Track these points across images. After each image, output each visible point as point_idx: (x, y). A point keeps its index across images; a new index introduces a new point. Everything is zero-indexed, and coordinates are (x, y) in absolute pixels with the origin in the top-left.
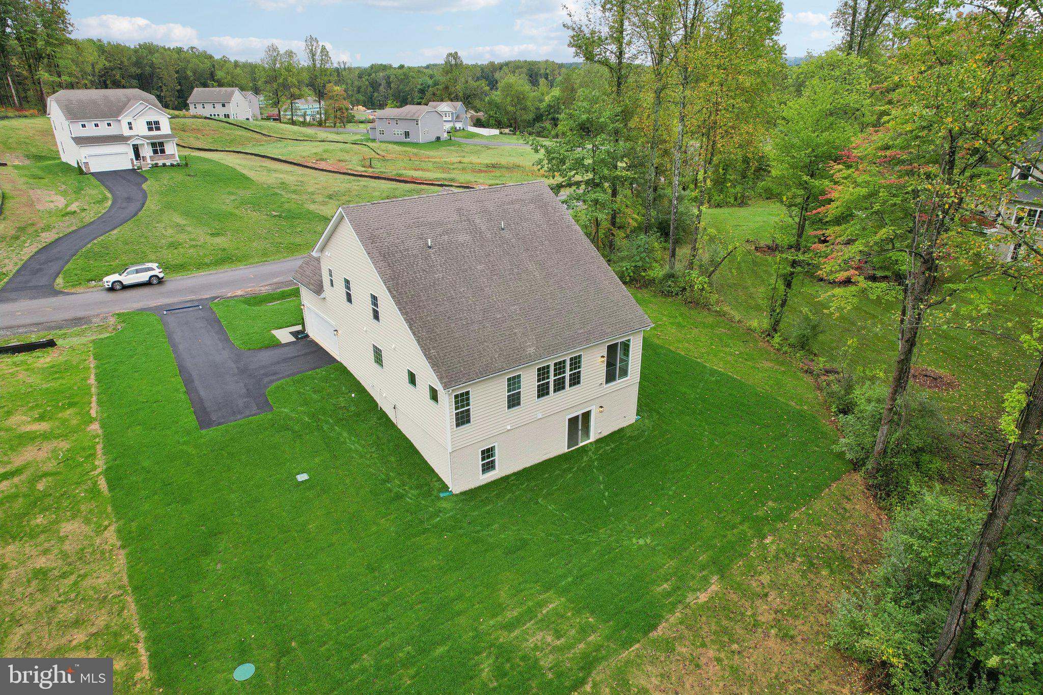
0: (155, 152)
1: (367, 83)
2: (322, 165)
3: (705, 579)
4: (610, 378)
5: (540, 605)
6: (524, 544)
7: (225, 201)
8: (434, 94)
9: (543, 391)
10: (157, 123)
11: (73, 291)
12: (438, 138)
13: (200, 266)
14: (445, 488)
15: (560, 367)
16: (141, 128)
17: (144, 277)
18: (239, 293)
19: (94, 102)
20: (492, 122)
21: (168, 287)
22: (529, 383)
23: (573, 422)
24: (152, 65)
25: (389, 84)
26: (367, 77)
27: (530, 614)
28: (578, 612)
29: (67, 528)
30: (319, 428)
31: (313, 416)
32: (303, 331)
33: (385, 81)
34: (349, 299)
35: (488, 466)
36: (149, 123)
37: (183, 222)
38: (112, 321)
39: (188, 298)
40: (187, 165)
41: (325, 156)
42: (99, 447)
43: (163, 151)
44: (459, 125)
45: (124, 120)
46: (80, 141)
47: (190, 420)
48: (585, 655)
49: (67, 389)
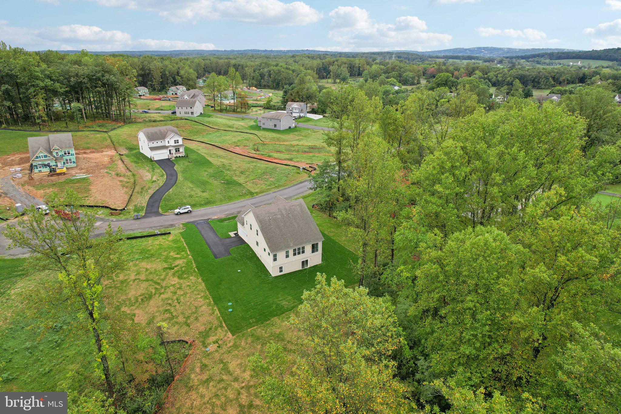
0: (176, 151)
1: (258, 74)
2: (237, 150)
4: (313, 252)
5: (287, 298)
6: (286, 287)
7: (204, 174)
8: (291, 94)
9: (295, 254)
10: (178, 140)
11: (166, 214)
12: (290, 128)
13: (201, 205)
14: (271, 275)
15: (299, 249)
16: (172, 143)
17: (186, 211)
18: (216, 217)
19: (156, 133)
20: (320, 111)
21: (193, 214)
22: (291, 252)
23: (303, 262)
24: (150, 70)
25: (270, 75)
26: (258, 71)
27: (284, 299)
29: (191, 278)
30: (243, 260)
31: (241, 257)
32: (237, 233)
33: (267, 74)
34: (251, 229)
35: (281, 271)
36: (175, 141)
37: (192, 186)
38: (181, 226)
39: (201, 219)
40: (187, 156)
41: (238, 144)
42: (193, 261)
43: (179, 151)
44: (302, 115)
45: (167, 140)
46: (152, 149)
47: (212, 256)
48: (293, 306)
49: (180, 247)
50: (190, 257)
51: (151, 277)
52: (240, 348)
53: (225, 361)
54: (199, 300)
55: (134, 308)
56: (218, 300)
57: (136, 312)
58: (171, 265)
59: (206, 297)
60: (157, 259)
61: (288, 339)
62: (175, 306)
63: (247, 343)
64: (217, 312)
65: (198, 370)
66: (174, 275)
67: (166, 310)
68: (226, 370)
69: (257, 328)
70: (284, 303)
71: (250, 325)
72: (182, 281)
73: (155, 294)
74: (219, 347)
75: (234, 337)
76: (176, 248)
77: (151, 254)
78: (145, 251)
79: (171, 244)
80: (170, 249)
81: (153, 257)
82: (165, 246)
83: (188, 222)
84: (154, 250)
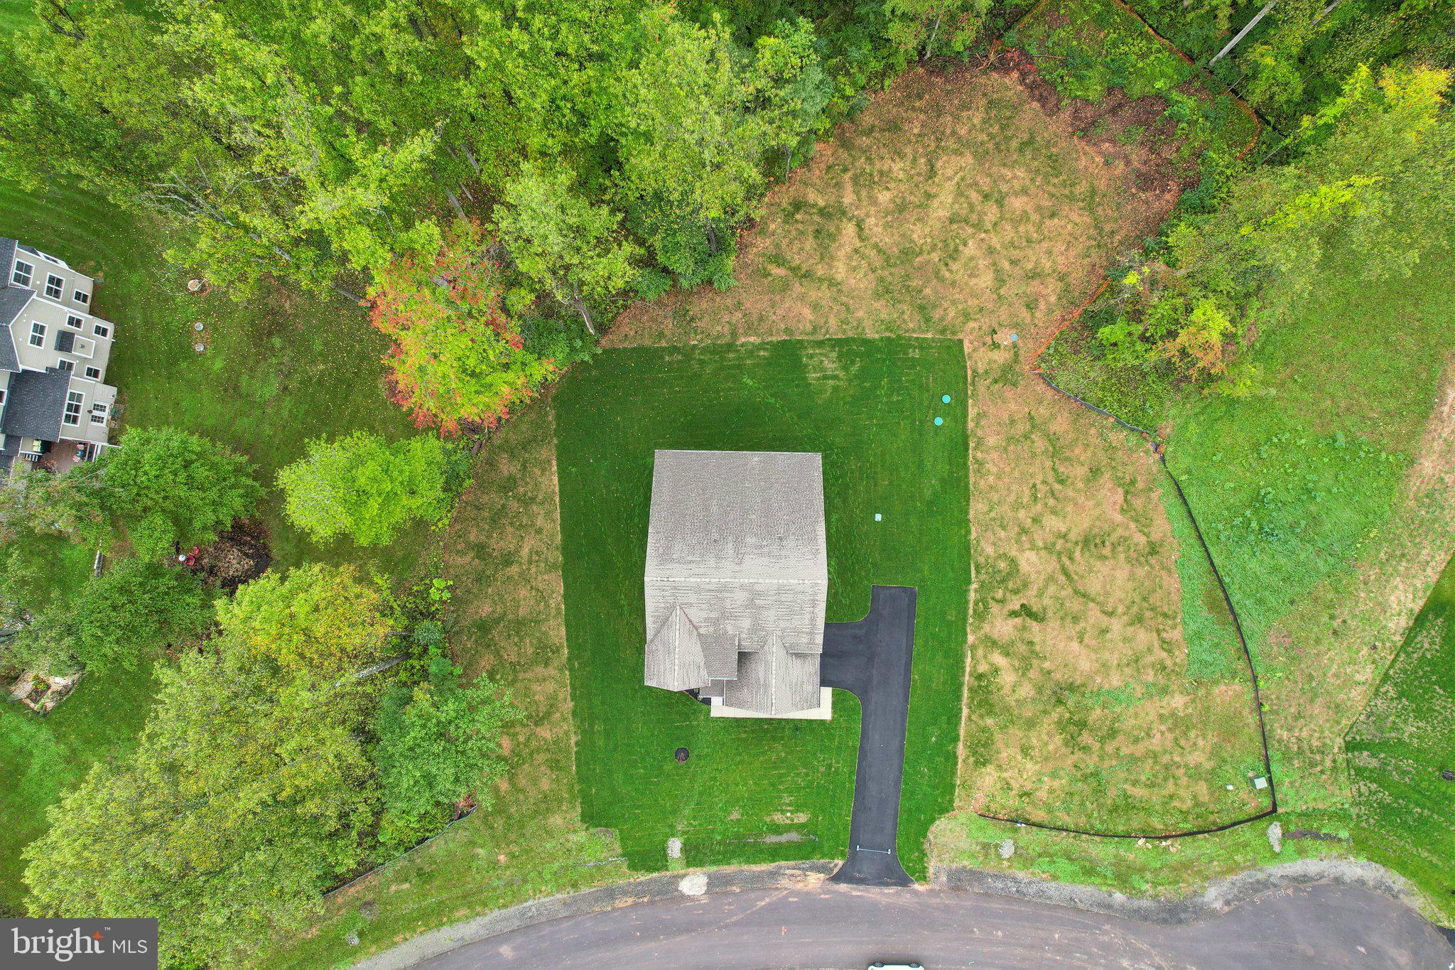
3: (742, 346)
5: (819, 379)
18: (813, 877)
27: (825, 378)
28: (806, 366)
42: (971, 612)
48: (819, 347)
49: (980, 706)
50: (971, 638)
51: (1075, 605)
52: (960, 307)
53: (995, 296)
54: (995, 470)
55: (1120, 532)
56: (959, 446)
57: (1118, 518)
58: (1024, 628)
59: (980, 463)
60: (1049, 673)
61: (871, 277)
62: (1044, 482)
63: (945, 310)
64: (972, 412)
65: (1042, 306)
66: (1025, 585)
67: (1061, 482)
68: (1000, 280)
69: (914, 331)
70: (830, 365)
71: (923, 345)
72: (1013, 553)
73: (1077, 543)
74: (994, 332)
75: (960, 336)
76: (992, 705)
77: (1060, 702)
78: (1073, 728)
79: (998, 736)
80: (1007, 709)
81: (1057, 683)
82: (1017, 732)
83: (904, 881)
84: (1048, 723)
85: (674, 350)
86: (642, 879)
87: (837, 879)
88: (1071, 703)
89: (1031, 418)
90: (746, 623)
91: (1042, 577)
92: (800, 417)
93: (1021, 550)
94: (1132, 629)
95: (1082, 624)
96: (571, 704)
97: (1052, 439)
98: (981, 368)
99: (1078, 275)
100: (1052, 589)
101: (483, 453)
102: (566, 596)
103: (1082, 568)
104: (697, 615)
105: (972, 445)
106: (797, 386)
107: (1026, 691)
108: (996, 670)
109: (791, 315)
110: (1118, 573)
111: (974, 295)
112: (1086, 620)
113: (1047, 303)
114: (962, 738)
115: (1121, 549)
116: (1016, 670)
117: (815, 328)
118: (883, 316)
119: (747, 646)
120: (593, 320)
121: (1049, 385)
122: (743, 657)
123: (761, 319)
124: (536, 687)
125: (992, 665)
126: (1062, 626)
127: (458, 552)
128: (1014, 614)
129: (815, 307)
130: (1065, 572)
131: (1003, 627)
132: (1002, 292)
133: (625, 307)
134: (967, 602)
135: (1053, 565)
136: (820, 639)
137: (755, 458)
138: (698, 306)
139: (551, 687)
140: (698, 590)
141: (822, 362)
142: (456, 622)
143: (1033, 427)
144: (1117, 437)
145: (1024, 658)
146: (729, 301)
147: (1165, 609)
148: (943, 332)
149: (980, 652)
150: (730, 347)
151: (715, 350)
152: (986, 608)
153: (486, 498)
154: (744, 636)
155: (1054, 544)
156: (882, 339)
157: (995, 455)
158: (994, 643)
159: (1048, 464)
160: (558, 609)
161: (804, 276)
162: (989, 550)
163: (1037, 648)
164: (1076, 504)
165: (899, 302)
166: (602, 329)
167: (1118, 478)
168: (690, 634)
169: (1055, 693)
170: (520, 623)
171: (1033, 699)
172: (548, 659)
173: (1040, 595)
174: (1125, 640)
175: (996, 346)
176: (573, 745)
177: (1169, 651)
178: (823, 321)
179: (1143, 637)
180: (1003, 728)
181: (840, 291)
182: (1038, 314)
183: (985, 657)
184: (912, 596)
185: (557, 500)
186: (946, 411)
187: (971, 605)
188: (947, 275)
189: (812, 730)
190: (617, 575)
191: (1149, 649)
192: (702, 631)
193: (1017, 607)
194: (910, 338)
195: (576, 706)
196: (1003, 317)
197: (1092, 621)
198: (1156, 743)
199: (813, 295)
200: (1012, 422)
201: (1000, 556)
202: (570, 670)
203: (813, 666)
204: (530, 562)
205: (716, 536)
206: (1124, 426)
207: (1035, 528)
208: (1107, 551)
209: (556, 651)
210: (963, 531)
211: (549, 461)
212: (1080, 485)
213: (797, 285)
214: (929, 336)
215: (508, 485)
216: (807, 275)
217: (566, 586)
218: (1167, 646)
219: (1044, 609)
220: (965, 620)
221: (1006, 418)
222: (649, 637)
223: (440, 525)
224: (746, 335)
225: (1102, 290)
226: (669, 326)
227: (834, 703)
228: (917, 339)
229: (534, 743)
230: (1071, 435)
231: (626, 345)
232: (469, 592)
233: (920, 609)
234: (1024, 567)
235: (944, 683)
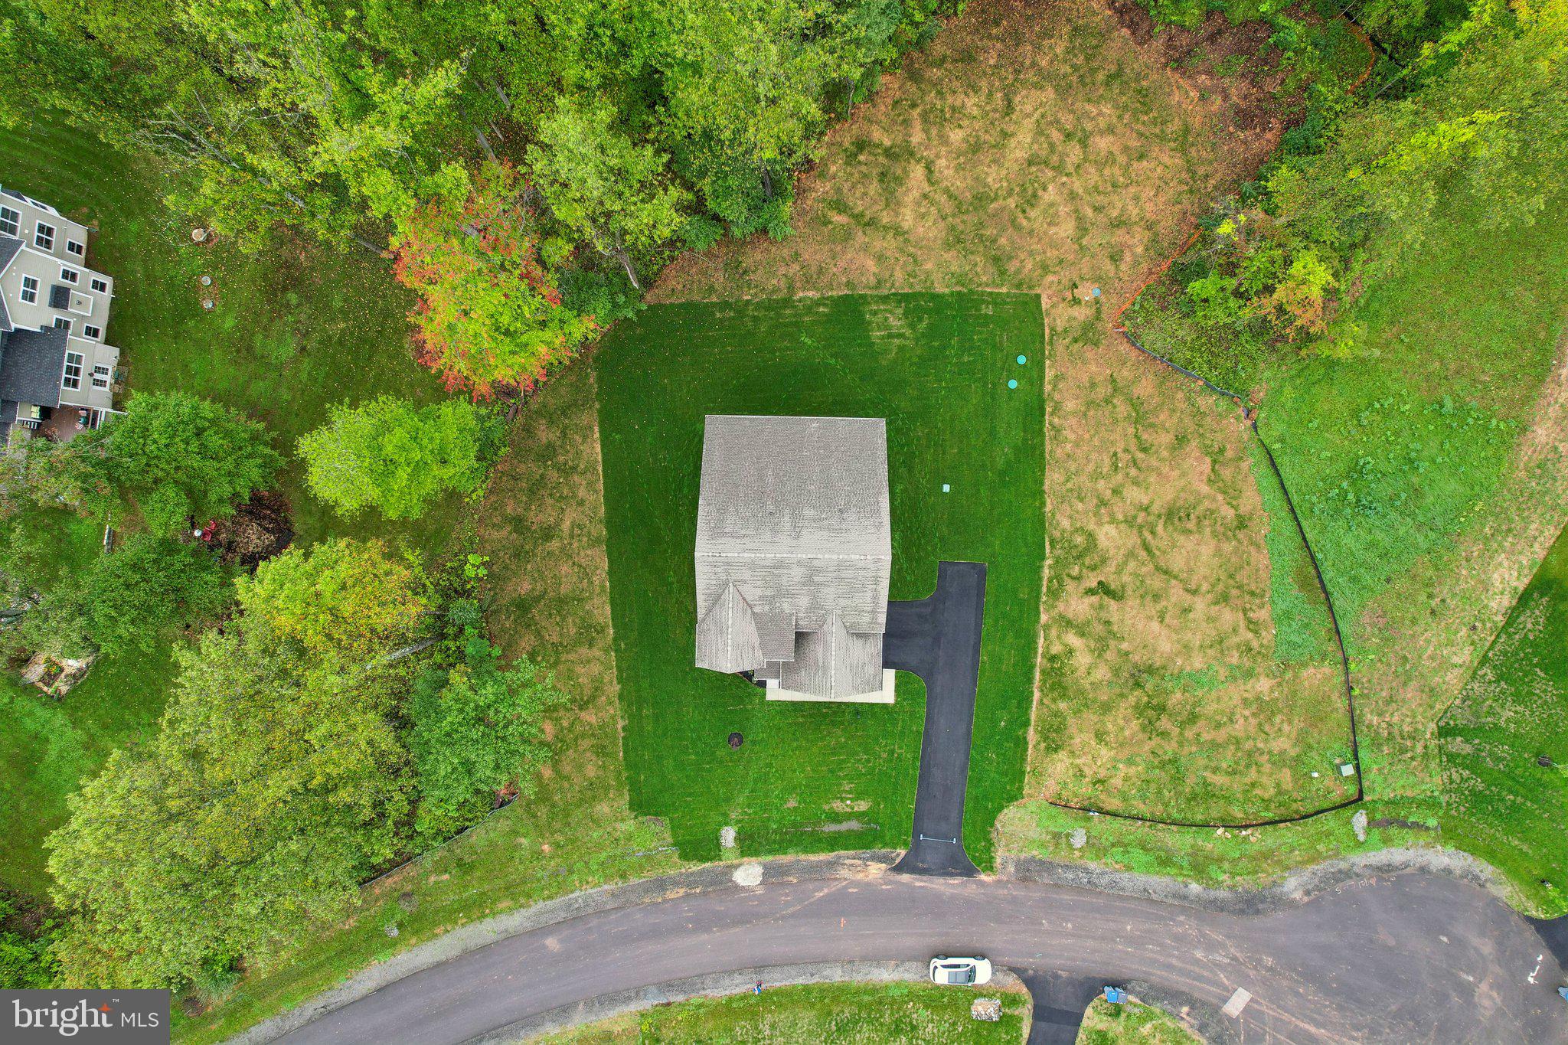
3: (800, 301)
5: (883, 338)
18: (874, 867)
27: (890, 336)
28: (870, 323)
42: (1044, 589)
48: (884, 303)
49: (1052, 689)
50: (1044, 618)
51: (1156, 583)
52: (1038, 259)
53: (1076, 247)
54: (1073, 437)
55: (1206, 504)
56: (1034, 411)
57: (1205, 489)
58: (1101, 607)
59: (1057, 430)
60: (1127, 654)
61: (941, 225)
62: (1126, 451)
63: (1022, 261)
64: (1049, 374)
65: (1128, 257)
66: (1104, 561)
67: (1144, 450)
68: (1082, 228)
69: (987, 285)
70: (896, 323)
71: (996, 300)
72: (1091, 527)
73: (1159, 516)
74: (1075, 286)
75: (1038, 290)
76: (1065, 689)
77: (1137, 685)
78: (1150, 713)
79: (1071, 721)
80: (1081, 692)
81: (1135, 665)
82: (1091, 716)
83: (969, 872)
84: (1124, 708)
85: (725, 305)
86: (694, 869)
87: (899, 869)
88: (1149, 686)
89: (1113, 380)
90: (804, 601)
91: (1122, 551)
92: (862, 379)
93: (1100, 524)
94: (1217, 608)
95: (1164, 603)
96: (618, 687)
97: (1135, 403)
98: (1060, 325)
99: (1167, 223)
100: (1132, 565)
101: (520, 419)
102: (611, 572)
103: (1164, 544)
104: (752, 593)
105: (1048, 410)
106: (859, 345)
107: (1101, 673)
108: (1070, 652)
109: (854, 267)
110: (1203, 549)
111: (1053, 245)
112: (1167, 598)
113: (1133, 254)
114: (1033, 723)
115: (1206, 522)
116: (1092, 651)
117: (879, 282)
118: (953, 268)
119: (805, 625)
120: (636, 272)
121: (1133, 344)
122: (801, 637)
123: (820, 271)
124: (580, 669)
125: (1066, 645)
126: (1142, 605)
127: (494, 525)
128: (1090, 592)
129: (880, 258)
130: (1147, 548)
131: (1078, 606)
132: (1084, 242)
133: (672, 258)
134: (1040, 579)
135: (1133, 540)
136: (882, 619)
137: (813, 424)
138: (752, 258)
139: (596, 669)
140: (752, 566)
141: (886, 319)
142: (494, 601)
143: (1115, 390)
144: (1206, 402)
145: (1100, 639)
146: (785, 252)
147: (1253, 587)
148: (1019, 286)
149: (1054, 632)
150: (787, 302)
151: (770, 306)
152: (1061, 585)
153: (523, 466)
154: (801, 615)
155: (1135, 517)
156: (952, 294)
157: (1073, 421)
158: (1069, 623)
159: (1131, 430)
160: (603, 587)
161: (868, 224)
162: (1066, 523)
163: (1115, 628)
164: (1160, 474)
165: (972, 253)
166: (647, 283)
167: (1206, 446)
168: (744, 612)
169: (1133, 675)
170: (562, 601)
171: (1109, 683)
172: (593, 638)
173: (1119, 571)
174: (1210, 619)
175: (1076, 301)
176: (620, 730)
177: (1256, 632)
178: (887, 274)
179: (1228, 617)
180: (1077, 712)
181: (907, 241)
182: (1123, 267)
183: (1059, 637)
184: (982, 573)
185: (600, 469)
186: (1022, 373)
187: (1045, 583)
188: (1025, 223)
189: (874, 715)
190: (666, 551)
191: (1234, 630)
192: (757, 610)
193: (1094, 585)
194: (982, 293)
195: (622, 689)
196: (1084, 270)
197: (1173, 599)
198: (1238, 729)
199: (878, 245)
200: (1093, 385)
201: (1077, 530)
202: (616, 651)
203: (876, 647)
204: (572, 537)
205: (771, 508)
206: (1213, 389)
207: (1115, 500)
208: (1191, 525)
209: (601, 631)
210: (1037, 503)
211: (591, 428)
212: (1165, 454)
213: (860, 233)
214: (1004, 290)
215: (547, 453)
216: (872, 223)
217: (611, 562)
218: (1253, 626)
219: (1123, 587)
220: (1038, 598)
221: (1085, 379)
222: (700, 616)
223: (474, 496)
224: (804, 289)
225: (1192, 241)
226: (719, 279)
227: (897, 687)
228: (991, 293)
229: (578, 728)
230: (1156, 400)
231: (673, 300)
232: (506, 568)
233: (990, 586)
234: (1103, 542)
235: (1015, 665)
